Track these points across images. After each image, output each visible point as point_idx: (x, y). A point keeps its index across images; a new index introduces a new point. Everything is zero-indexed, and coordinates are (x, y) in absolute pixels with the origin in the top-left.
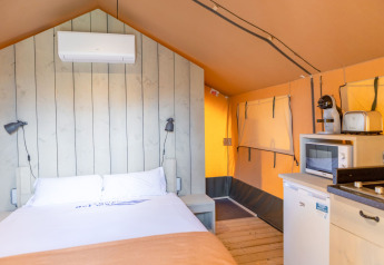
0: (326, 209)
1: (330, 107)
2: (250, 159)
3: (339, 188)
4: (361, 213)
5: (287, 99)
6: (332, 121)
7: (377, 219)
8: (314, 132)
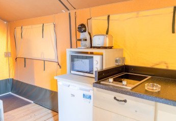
0: (90, 97)
1: (85, 31)
2: (25, 67)
3: (100, 83)
4: (115, 98)
5: (53, 26)
6: (86, 40)
7: (125, 101)
8: (71, 47)
